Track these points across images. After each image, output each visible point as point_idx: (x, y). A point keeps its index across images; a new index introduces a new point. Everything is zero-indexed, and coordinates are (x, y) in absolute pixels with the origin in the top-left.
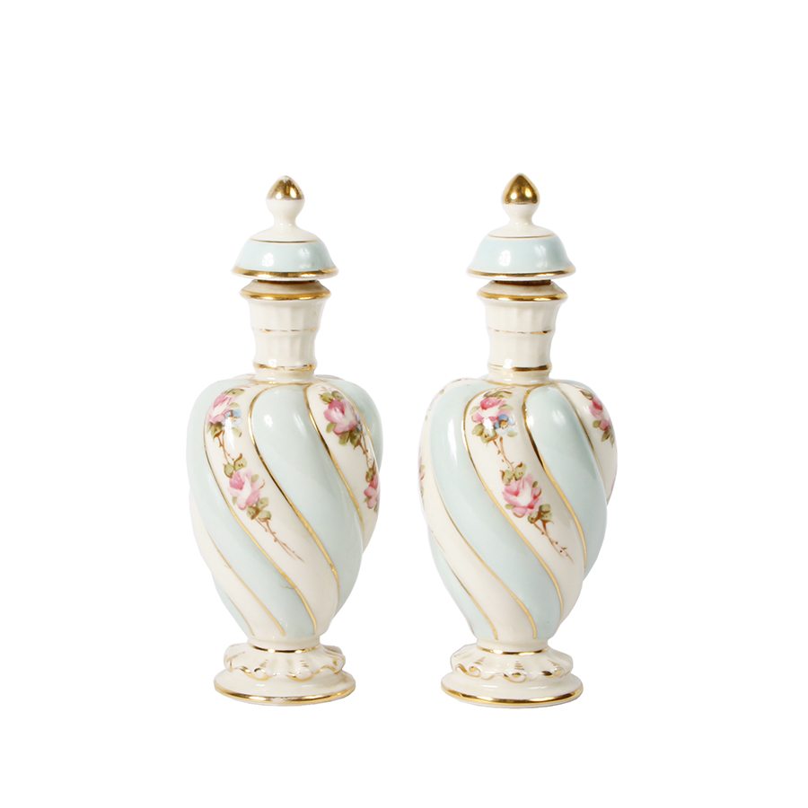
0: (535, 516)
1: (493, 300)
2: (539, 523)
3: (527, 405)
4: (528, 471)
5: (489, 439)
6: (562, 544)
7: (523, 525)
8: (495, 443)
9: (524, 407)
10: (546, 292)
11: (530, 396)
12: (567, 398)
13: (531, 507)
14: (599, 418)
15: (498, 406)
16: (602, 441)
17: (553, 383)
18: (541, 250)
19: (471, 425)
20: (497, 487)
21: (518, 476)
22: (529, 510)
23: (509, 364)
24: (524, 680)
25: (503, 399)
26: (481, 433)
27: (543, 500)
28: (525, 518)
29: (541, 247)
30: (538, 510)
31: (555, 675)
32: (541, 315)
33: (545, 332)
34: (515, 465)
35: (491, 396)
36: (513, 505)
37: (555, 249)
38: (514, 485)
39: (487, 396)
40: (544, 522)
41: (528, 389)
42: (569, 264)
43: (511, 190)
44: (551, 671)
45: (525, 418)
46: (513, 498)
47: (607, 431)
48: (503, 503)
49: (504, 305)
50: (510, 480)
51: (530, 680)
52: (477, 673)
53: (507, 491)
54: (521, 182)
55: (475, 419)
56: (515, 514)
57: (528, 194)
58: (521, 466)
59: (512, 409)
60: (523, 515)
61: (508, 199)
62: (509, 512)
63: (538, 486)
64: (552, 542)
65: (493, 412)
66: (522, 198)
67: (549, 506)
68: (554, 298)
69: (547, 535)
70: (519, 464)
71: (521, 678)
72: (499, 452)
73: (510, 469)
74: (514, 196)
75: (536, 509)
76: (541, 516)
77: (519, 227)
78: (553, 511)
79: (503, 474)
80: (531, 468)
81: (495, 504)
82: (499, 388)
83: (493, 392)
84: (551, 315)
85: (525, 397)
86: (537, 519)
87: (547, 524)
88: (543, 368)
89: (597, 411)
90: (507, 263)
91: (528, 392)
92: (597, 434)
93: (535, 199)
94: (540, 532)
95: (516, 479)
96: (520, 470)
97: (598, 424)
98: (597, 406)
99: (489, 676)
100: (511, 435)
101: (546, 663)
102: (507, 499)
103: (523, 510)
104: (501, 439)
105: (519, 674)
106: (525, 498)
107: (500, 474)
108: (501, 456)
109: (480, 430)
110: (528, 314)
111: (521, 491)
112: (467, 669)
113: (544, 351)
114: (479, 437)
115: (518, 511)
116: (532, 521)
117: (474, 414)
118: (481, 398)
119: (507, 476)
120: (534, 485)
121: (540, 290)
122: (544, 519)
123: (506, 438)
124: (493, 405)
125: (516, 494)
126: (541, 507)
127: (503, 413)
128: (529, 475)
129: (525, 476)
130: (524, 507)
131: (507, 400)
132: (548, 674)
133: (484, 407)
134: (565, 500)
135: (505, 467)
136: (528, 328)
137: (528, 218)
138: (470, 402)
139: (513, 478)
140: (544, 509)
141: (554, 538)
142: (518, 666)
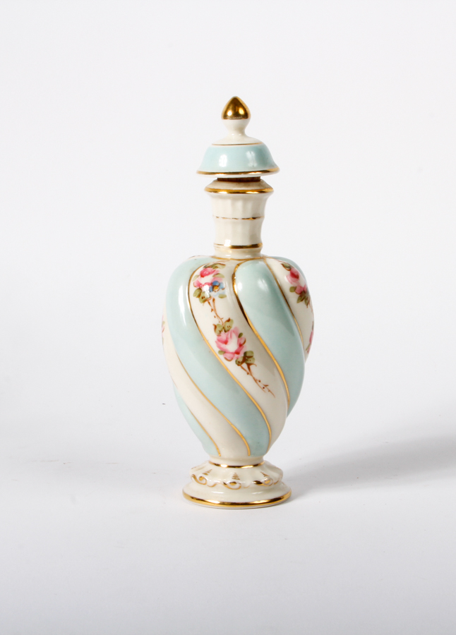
0: (241, 360)
1: (213, 193)
2: (245, 365)
3: (236, 274)
4: (234, 325)
5: (204, 300)
6: (264, 382)
7: (232, 366)
8: (209, 303)
9: (233, 275)
10: (254, 186)
11: (240, 268)
12: (270, 269)
13: (237, 353)
14: (295, 285)
15: (213, 275)
16: (298, 302)
17: (263, 258)
18: (251, 155)
19: (193, 289)
20: (212, 337)
21: (227, 329)
22: (236, 355)
23: (228, 243)
24: (240, 488)
25: (217, 269)
26: (199, 296)
27: (248, 347)
28: (234, 361)
29: (252, 153)
30: (243, 355)
31: (265, 484)
32: (250, 205)
33: (254, 218)
34: (224, 320)
35: (209, 267)
36: (223, 352)
37: (262, 154)
38: (224, 336)
39: (206, 267)
40: (249, 365)
41: (239, 262)
42: (273, 165)
43: (227, 109)
44: (261, 481)
45: (233, 284)
46: (223, 346)
47: (303, 295)
48: (217, 350)
49: (222, 197)
50: (220, 332)
51: (245, 488)
52: (204, 482)
53: (219, 340)
54: (235, 103)
55: (196, 285)
56: (226, 359)
57: (241, 112)
58: (229, 320)
59: (223, 277)
60: (232, 359)
61: (225, 116)
62: (222, 357)
63: (243, 336)
64: (256, 381)
65: (209, 279)
66: (236, 115)
67: (252, 352)
68: (261, 192)
69: (251, 375)
70: (227, 319)
71: (237, 486)
72: (212, 310)
73: (221, 324)
74: (230, 113)
75: (242, 355)
76: (246, 360)
77: (234, 137)
78: (255, 356)
79: (215, 327)
80: (238, 323)
81: (210, 351)
82: (216, 261)
83: (211, 264)
84: (259, 206)
85: (236, 267)
86: (242, 362)
87: (251, 367)
88: (255, 246)
89: (295, 279)
90: (225, 164)
91: (238, 265)
92: (293, 297)
93: (246, 116)
94: (245, 373)
95: (225, 331)
96: (228, 324)
97: (293, 289)
98: (295, 276)
99: (212, 484)
100: (222, 297)
101: (258, 474)
102: (219, 347)
103: (231, 355)
104: (214, 300)
105: (235, 483)
106: (232, 346)
107: (213, 327)
108: (213, 313)
109: (198, 293)
110: (239, 204)
111: (229, 340)
112: (198, 478)
113: (255, 233)
114: (198, 299)
115: (228, 356)
116: (239, 364)
117: (195, 281)
118: (201, 269)
119: (218, 329)
120: (240, 336)
121: (249, 186)
122: (249, 362)
123: (217, 299)
124: (209, 274)
125: (226, 342)
126: (245, 353)
127: (216, 280)
128: (236, 328)
129: (232, 328)
130: (232, 353)
131: (221, 270)
132: (259, 483)
133: (202, 275)
134: (266, 348)
135: (216, 321)
136: (240, 215)
137: (241, 130)
138: (194, 272)
139: (223, 329)
140: (248, 355)
141: (257, 377)
142: (236, 477)
